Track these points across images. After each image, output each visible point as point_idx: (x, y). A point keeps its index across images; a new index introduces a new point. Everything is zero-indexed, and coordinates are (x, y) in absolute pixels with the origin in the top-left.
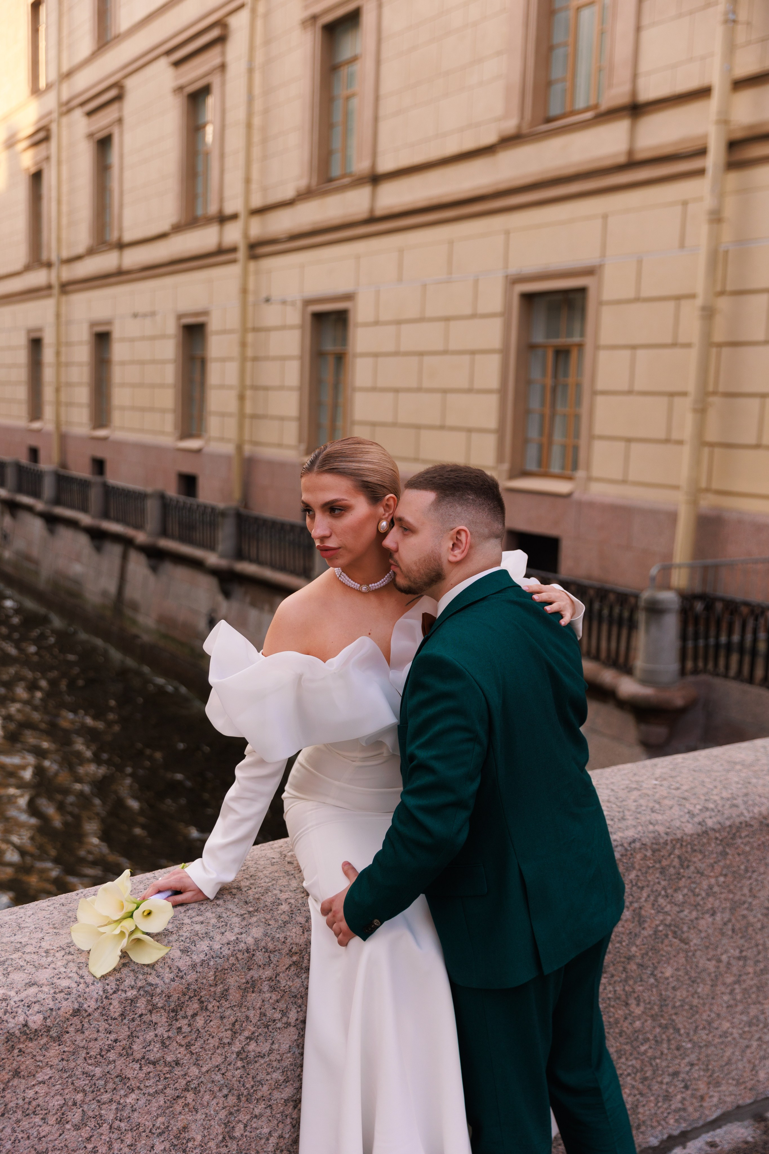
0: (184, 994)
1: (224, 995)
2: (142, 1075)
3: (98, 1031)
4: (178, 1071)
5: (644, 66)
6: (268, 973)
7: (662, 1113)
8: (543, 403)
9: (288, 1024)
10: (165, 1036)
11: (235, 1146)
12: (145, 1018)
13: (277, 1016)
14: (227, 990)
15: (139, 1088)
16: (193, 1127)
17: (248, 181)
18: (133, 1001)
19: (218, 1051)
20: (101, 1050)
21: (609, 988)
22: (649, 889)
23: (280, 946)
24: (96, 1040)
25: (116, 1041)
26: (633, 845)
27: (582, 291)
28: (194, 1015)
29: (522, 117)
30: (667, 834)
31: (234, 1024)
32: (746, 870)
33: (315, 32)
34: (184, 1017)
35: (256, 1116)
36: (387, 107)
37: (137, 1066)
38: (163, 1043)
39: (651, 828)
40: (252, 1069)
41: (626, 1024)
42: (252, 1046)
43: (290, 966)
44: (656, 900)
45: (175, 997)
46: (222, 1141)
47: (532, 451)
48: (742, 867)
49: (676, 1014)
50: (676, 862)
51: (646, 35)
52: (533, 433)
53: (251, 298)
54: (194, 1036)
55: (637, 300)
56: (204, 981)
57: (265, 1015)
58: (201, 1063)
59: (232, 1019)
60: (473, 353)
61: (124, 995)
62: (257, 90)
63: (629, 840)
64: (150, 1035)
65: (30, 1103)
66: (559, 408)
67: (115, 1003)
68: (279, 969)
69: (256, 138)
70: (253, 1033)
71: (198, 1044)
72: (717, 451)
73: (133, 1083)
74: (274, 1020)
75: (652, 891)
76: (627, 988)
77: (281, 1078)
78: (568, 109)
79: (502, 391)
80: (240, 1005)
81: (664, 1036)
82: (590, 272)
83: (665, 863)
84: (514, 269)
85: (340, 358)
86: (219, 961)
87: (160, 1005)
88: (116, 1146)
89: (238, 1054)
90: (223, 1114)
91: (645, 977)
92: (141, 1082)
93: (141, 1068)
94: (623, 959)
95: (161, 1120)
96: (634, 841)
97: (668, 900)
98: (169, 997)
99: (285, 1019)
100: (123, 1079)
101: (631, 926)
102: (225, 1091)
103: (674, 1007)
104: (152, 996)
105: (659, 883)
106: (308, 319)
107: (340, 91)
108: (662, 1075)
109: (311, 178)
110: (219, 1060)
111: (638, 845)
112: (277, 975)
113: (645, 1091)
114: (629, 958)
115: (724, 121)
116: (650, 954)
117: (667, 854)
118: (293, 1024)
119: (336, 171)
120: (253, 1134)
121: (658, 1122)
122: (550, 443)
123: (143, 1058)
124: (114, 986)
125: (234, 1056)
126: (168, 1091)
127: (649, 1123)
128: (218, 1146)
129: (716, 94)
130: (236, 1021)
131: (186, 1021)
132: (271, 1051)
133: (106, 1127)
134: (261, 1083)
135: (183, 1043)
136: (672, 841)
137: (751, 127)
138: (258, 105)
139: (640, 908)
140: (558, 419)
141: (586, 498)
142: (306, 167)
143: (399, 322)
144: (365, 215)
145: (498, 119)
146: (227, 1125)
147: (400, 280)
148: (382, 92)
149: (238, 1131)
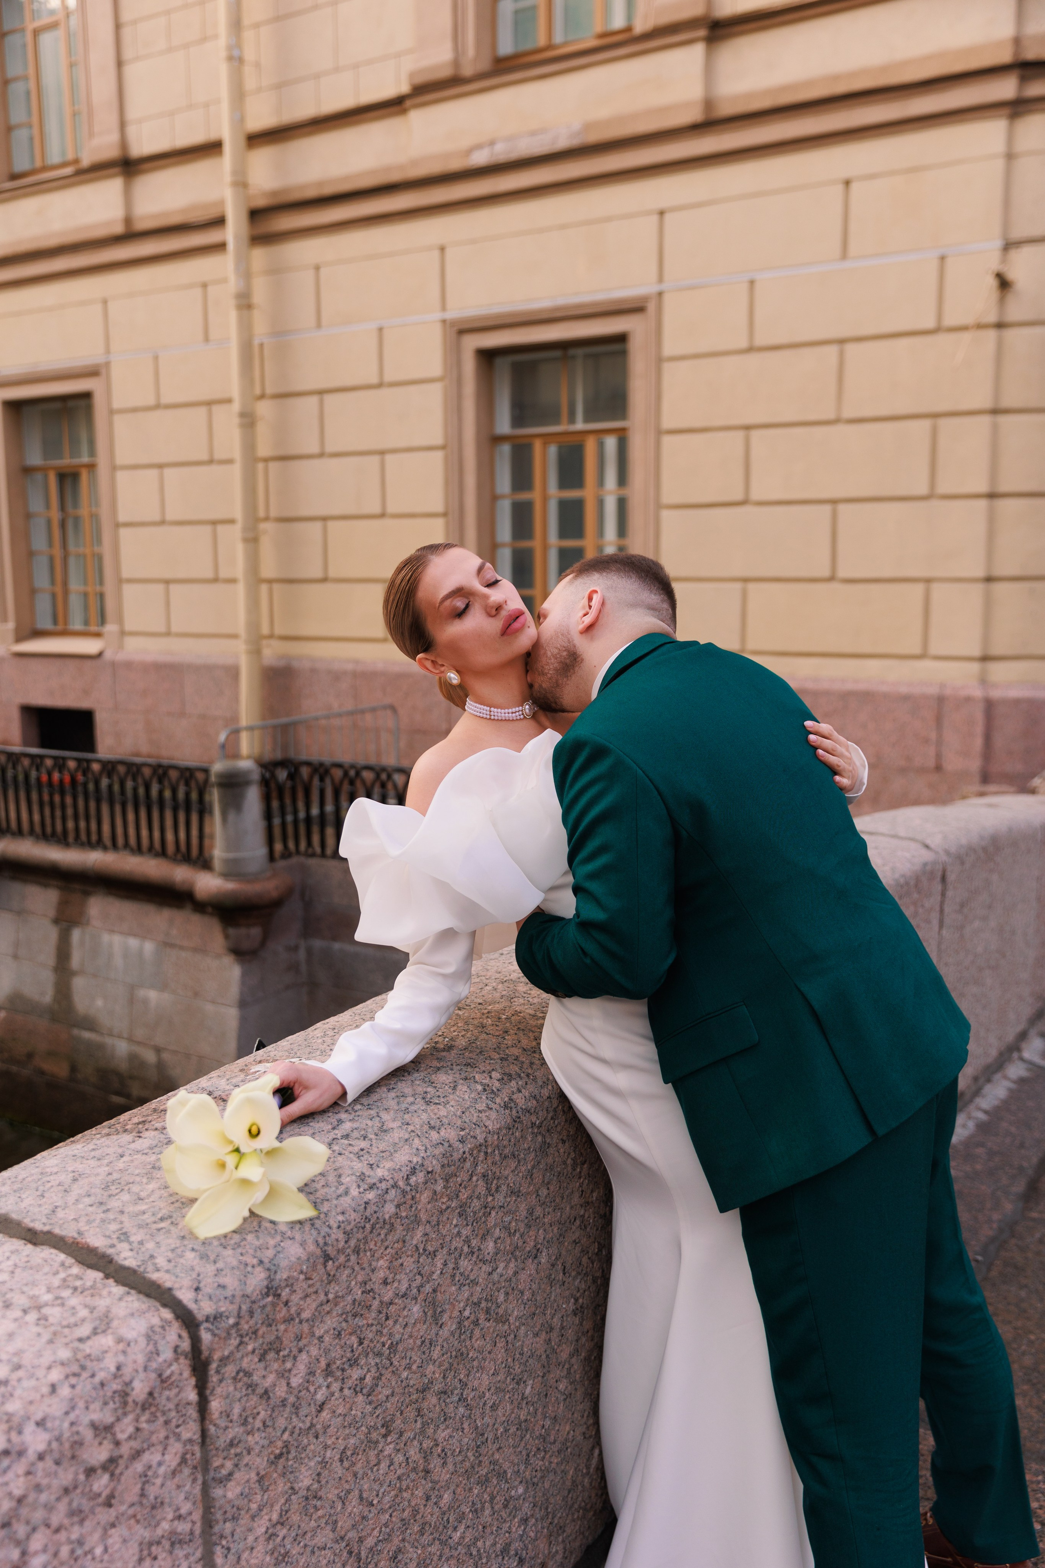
5: (132, 113)
8: (51, 544)
22: (445, 1251)
26: (413, 1180)
27: (86, 396)
30: (461, 1140)
44: (456, 1267)
47: (43, 605)
51: (130, 71)
52: (42, 580)
55: (158, 406)
66: (72, 548)
72: (276, 586)
75: (449, 1253)
76: (424, 1445)
78: (38, 164)
82: (93, 372)
83: (463, 1196)
94: (414, 1397)
96: (413, 1171)
97: (474, 1259)
105: (458, 1234)
111: (419, 1177)
114: (425, 1390)
115: (241, 183)
116: (455, 1366)
117: (466, 1179)
122: (66, 592)
129: (227, 148)
137: (274, 193)
139: (434, 1291)
140: (72, 561)
141: (121, 657)
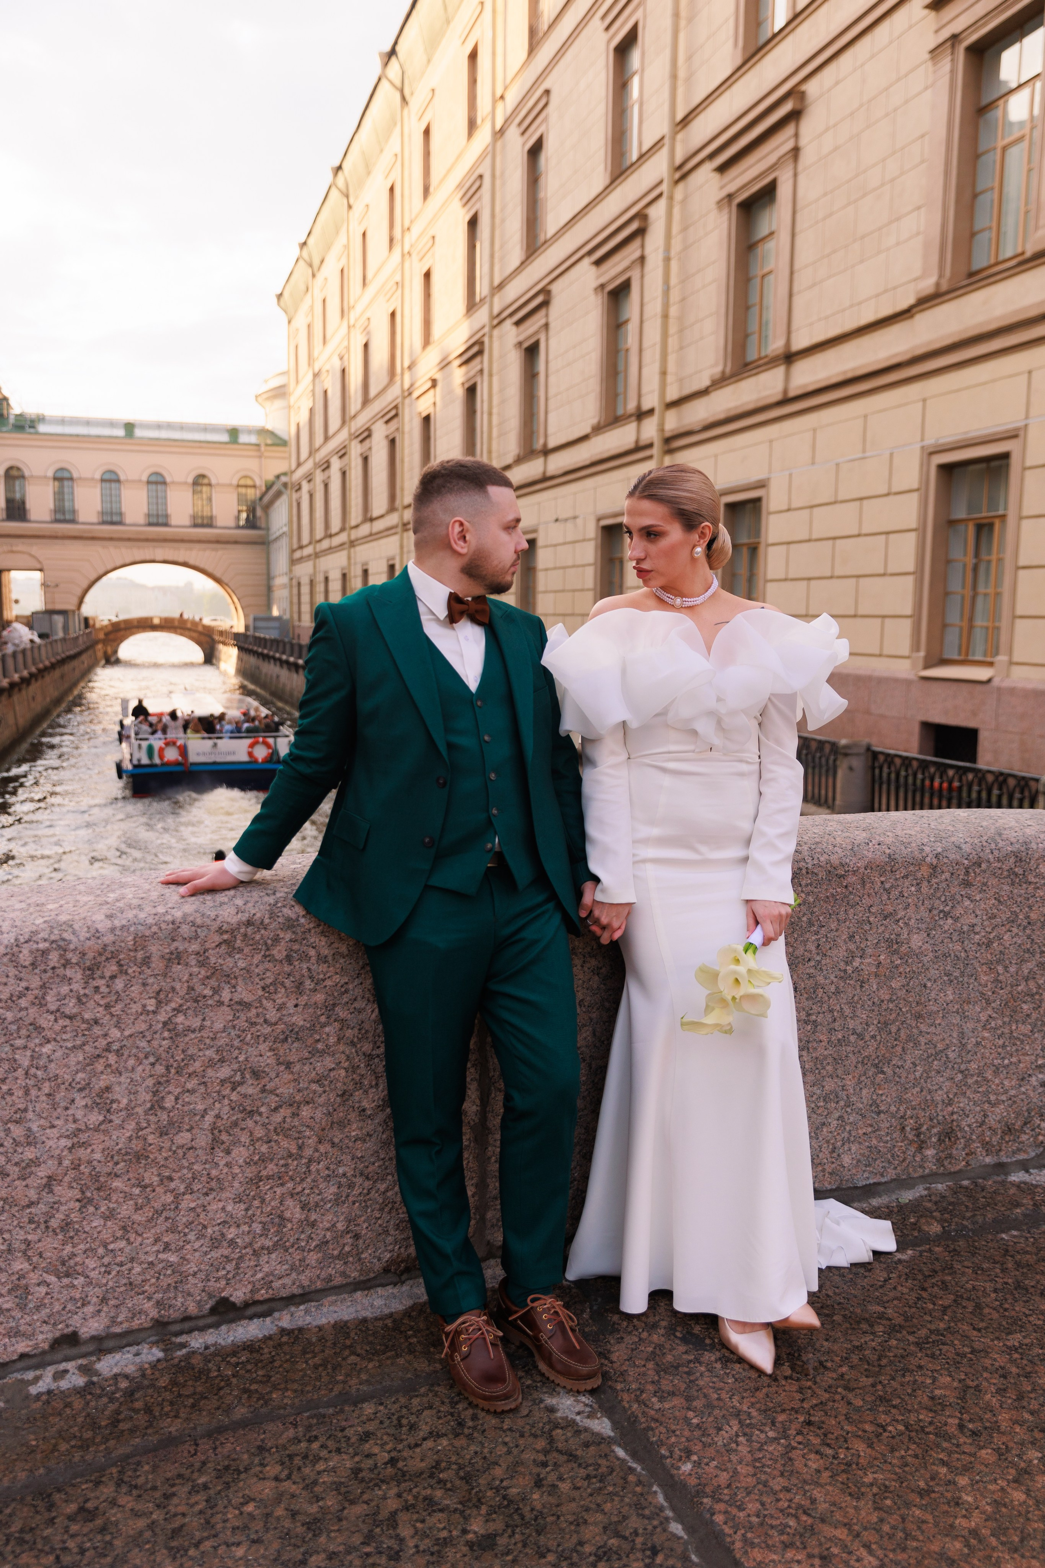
0: (100, 954)
1: (146, 961)
2: (57, 1027)
3: (7, 976)
4: (97, 1030)
6: (195, 947)
8: (964, 586)
9: (221, 1003)
10: (82, 992)
11: (165, 1117)
12: (58, 971)
13: (208, 992)
14: (149, 958)
15: (55, 1040)
16: (117, 1088)
17: (664, 373)
18: (44, 953)
19: (142, 1017)
20: (12, 995)
23: (209, 923)
24: (6, 984)
25: (27, 989)
27: (1006, 456)
28: (113, 977)
29: (941, 276)
31: (158, 993)
32: (810, 923)
33: (730, 212)
34: (102, 977)
35: (188, 1091)
36: (802, 280)
37: (52, 1017)
38: (79, 999)
40: (182, 1041)
42: (180, 1019)
43: (221, 943)
45: (90, 955)
46: (151, 1109)
47: (952, 637)
48: (804, 919)
52: (953, 616)
54: (114, 998)
56: (123, 945)
57: (193, 989)
58: (123, 1026)
59: (156, 987)
60: (888, 533)
61: (35, 946)
62: (674, 280)
64: (65, 990)
66: (981, 589)
67: (25, 952)
68: (207, 945)
69: (673, 329)
70: (181, 1006)
71: (119, 1006)
73: (49, 1034)
74: (205, 997)
77: (217, 1057)
78: (992, 261)
79: (918, 573)
80: (165, 975)
82: (1014, 435)
84: (930, 441)
85: (754, 550)
86: (140, 927)
87: (74, 961)
88: (34, 1092)
89: (165, 1024)
90: (150, 1082)
92: (57, 1034)
93: (56, 1020)
95: (80, 1075)
98: (84, 954)
99: (217, 998)
100: (39, 1029)
102: (152, 1059)
104: (65, 950)
107: (757, 271)
109: (725, 365)
110: (144, 1027)
112: (205, 951)
118: (226, 1003)
119: (752, 355)
120: (186, 1108)
122: (971, 627)
123: (58, 1010)
124: (27, 937)
125: (161, 1025)
126: (87, 1048)
128: (146, 1113)
130: (160, 990)
131: (103, 982)
132: (202, 1028)
133: (20, 1072)
134: (192, 1058)
135: (102, 1002)
138: (675, 296)
140: (980, 600)
141: (1007, 684)
142: (721, 353)
143: (812, 507)
144: (779, 397)
145: (915, 280)
146: (155, 1093)
147: (813, 463)
148: (797, 266)
149: (169, 1102)
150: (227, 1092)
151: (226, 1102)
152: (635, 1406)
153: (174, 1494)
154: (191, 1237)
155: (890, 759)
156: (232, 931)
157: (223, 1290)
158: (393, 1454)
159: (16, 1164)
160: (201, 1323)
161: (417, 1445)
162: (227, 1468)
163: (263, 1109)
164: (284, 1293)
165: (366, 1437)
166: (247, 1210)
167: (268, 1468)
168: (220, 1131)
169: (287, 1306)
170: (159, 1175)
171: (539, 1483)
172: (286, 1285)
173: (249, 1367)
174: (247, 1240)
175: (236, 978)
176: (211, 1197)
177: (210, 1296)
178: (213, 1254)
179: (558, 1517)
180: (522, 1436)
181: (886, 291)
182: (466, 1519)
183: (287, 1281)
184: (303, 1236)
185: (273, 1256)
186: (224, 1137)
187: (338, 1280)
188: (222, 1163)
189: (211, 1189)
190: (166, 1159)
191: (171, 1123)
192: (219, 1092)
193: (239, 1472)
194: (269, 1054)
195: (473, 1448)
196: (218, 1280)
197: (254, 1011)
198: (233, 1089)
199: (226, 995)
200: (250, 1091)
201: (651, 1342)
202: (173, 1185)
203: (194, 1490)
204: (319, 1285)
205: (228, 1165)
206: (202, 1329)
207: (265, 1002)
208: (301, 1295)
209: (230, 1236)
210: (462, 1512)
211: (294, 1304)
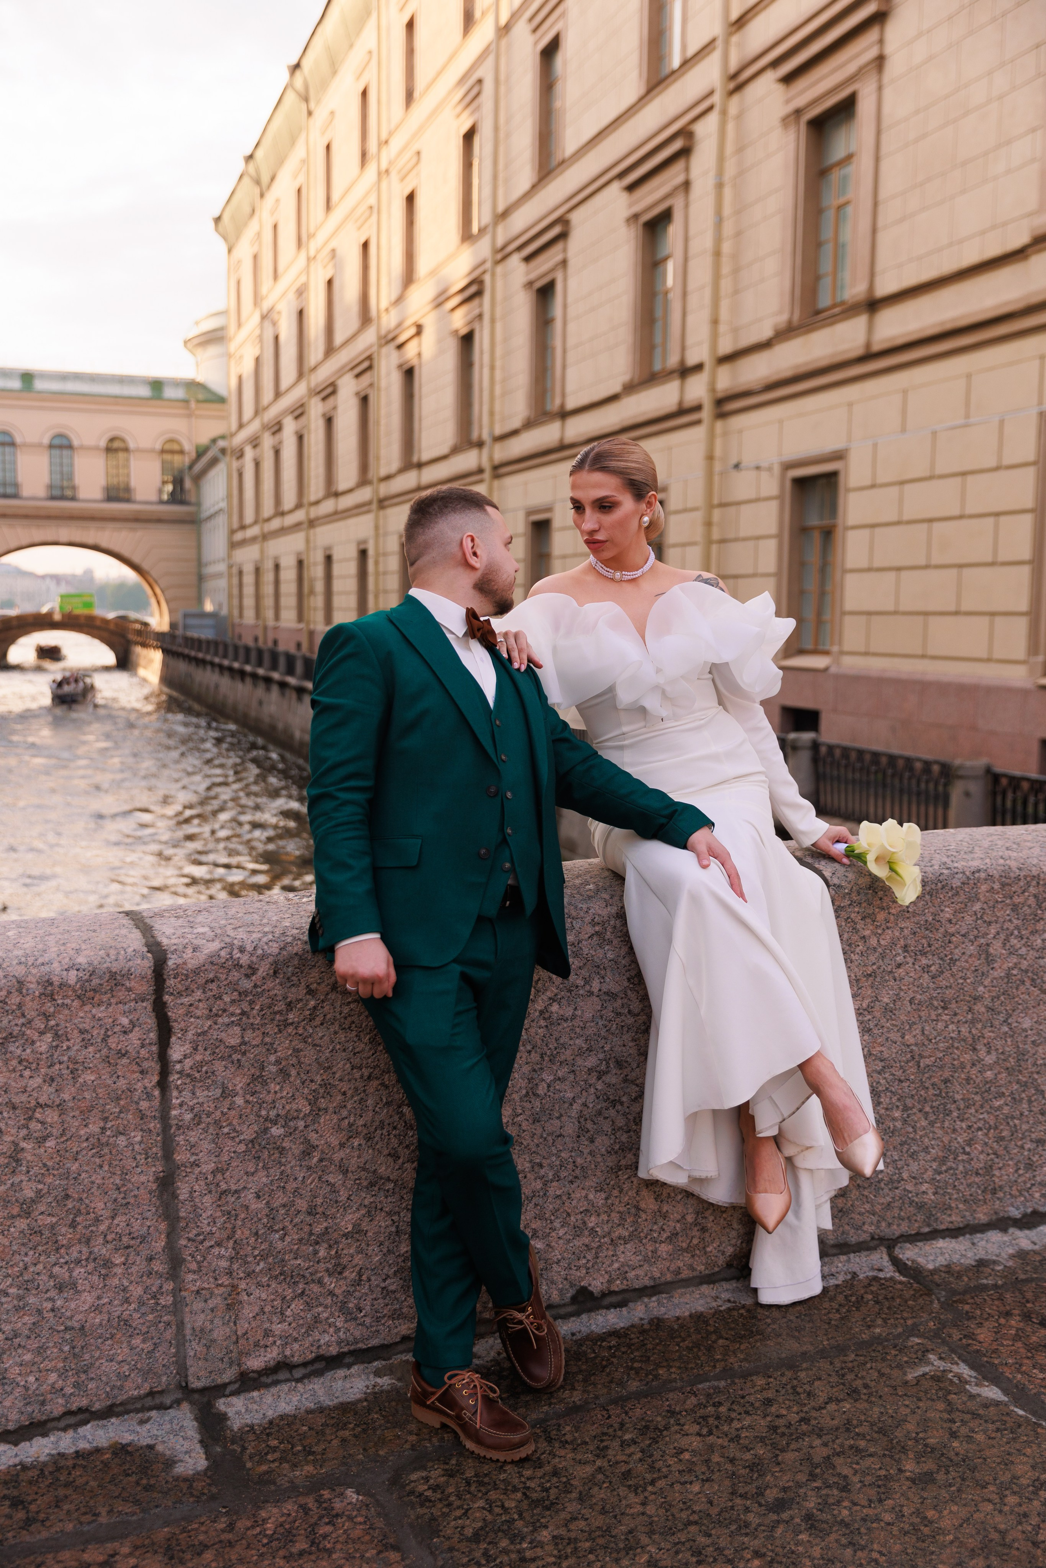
7: (1025, 1182)
9: (591, 993)
11: (538, 1104)
13: (580, 982)
17: (715, 322)
21: (952, 1027)
22: (998, 925)
23: (582, 914)
26: (977, 875)
30: (1020, 869)
33: (799, 130)
35: (559, 1079)
36: (888, 213)
39: (1001, 861)
41: (974, 1071)
42: (555, 1008)
44: (1007, 940)
49: (1038, 1073)
50: (1032, 901)
53: (718, 467)
60: (997, 514)
62: (727, 211)
63: (972, 869)
65: (345, 1018)
68: (581, 936)
69: (726, 269)
75: (1002, 928)
76: (974, 1031)
77: (586, 1047)
79: (1036, 562)
81: (1023, 1095)
83: (1017, 900)
85: (828, 534)
89: (542, 1012)
91: (997, 1023)
94: (968, 998)
96: (979, 871)
97: (1023, 942)
101: (977, 963)
103: (1035, 1064)
105: (1010, 920)
106: (788, 485)
107: (831, 200)
108: (1022, 1139)
109: (792, 313)
111: (983, 875)
113: (1001, 1152)
114: (976, 999)
116: (1002, 998)
117: (1020, 891)
119: (825, 301)
120: (557, 1096)
121: (1020, 1191)
125: (537, 1014)
127: (1007, 1189)
132: (574, 1017)
136: (1025, 877)
138: (728, 228)
139: (988, 945)
142: (787, 298)
143: (902, 483)
144: (859, 352)
145: (1030, 214)
146: (530, 1080)
147: (904, 430)
148: (883, 194)
149: (541, 1091)
150: (593, 1080)
151: (592, 1090)
152: (1019, 1376)
153: (607, 1448)
154: (557, 1224)
155: (1015, 782)
156: (604, 923)
157: (583, 1279)
158: (803, 1415)
159: (407, 1147)
160: (562, 1311)
161: (821, 1408)
162: (647, 1427)
163: (624, 1099)
164: (637, 1285)
165: (768, 1402)
166: (607, 1199)
167: (686, 1427)
168: (586, 1120)
169: (640, 1297)
170: (531, 1161)
171: (954, 1435)
172: (640, 1277)
173: (623, 1349)
174: (606, 1230)
175: (605, 968)
176: (575, 1185)
177: (572, 1285)
178: (576, 1242)
179: (985, 1459)
180: (920, 1400)
181: (994, 227)
182: (898, 1461)
183: (640, 1272)
184: (655, 1227)
185: (628, 1246)
186: (589, 1125)
187: (686, 1274)
188: (586, 1151)
189: (576, 1177)
190: (538, 1146)
191: (543, 1110)
192: (586, 1081)
193: (661, 1431)
194: (631, 1044)
195: (876, 1410)
196: (578, 1268)
197: (619, 1002)
198: (599, 1078)
199: (596, 985)
200: (614, 1080)
201: (1011, 1327)
202: (542, 1172)
203: (623, 1445)
204: (669, 1277)
205: (590, 1153)
206: (565, 1317)
207: (629, 992)
208: (652, 1287)
209: (591, 1225)
210: (891, 1457)
211: (646, 1296)
